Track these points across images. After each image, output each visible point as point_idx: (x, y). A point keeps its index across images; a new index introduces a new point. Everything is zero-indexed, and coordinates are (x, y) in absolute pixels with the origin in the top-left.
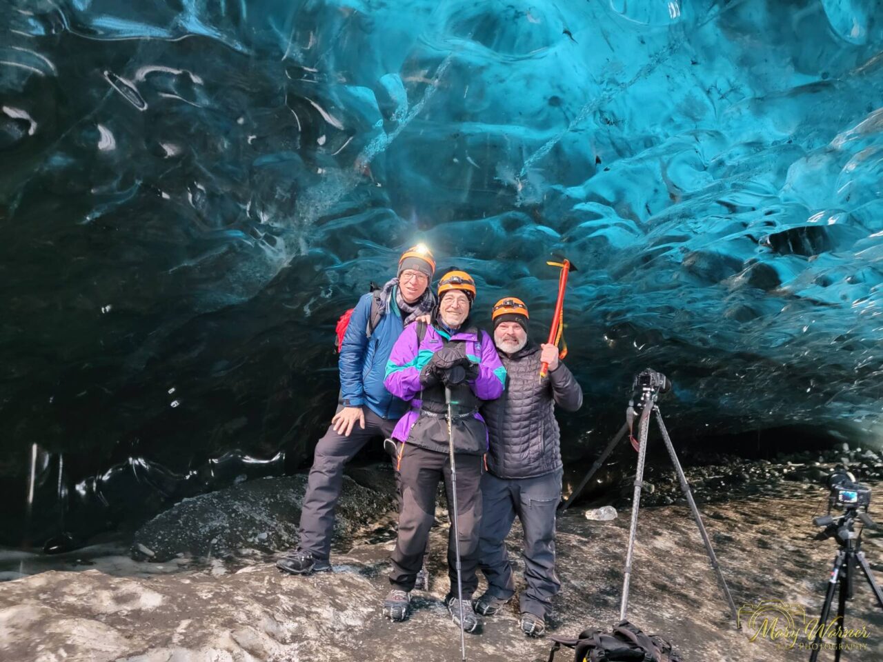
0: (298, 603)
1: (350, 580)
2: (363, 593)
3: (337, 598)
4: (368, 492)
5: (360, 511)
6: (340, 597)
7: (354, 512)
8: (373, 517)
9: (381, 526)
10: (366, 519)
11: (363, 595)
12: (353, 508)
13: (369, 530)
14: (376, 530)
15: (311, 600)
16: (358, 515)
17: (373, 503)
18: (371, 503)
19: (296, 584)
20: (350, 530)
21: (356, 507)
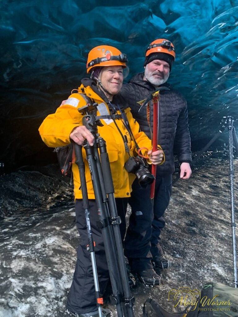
0: (26, 282)
1: (59, 248)
2: (69, 256)
3: (54, 267)
4: (49, 178)
5: (47, 188)
6: (56, 266)
7: (44, 189)
8: (53, 190)
9: (59, 195)
10: (50, 192)
11: (70, 259)
12: (43, 187)
13: (53, 197)
14: (56, 197)
15: (36, 277)
16: (46, 190)
17: (52, 184)
18: (51, 184)
19: (23, 264)
20: (44, 199)
21: (44, 186)
